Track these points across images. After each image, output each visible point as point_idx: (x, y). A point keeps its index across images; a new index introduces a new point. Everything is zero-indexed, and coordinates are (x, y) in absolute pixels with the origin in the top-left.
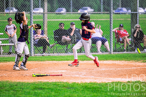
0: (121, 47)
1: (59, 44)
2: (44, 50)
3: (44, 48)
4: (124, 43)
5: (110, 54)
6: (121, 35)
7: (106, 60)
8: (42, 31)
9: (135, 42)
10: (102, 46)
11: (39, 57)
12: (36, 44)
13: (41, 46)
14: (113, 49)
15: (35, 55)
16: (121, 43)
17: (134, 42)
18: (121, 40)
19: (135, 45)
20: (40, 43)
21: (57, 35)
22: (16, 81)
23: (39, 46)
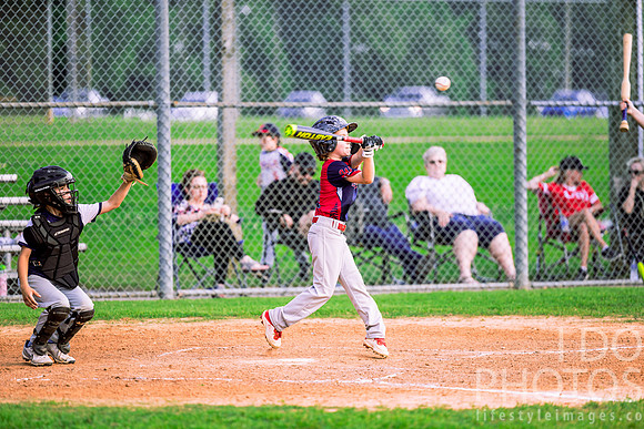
0: (564, 260)
1: (289, 243)
2: (220, 272)
3: (219, 260)
4: (576, 238)
5: (516, 288)
6: (565, 206)
7: (498, 314)
8: (212, 187)
9: (627, 235)
10: (479, 255)
11: (197, 304)
12: (182, 245)
13: (206, 255)
14: (530, 267)
15: (181, 292)
16: (566, 238)
17: (623, 233)
18: (566, 229)
19: (626, 249)
20: (201, 238)
21: (279, 204)
22: (89, 403)
23: (198, 255)
